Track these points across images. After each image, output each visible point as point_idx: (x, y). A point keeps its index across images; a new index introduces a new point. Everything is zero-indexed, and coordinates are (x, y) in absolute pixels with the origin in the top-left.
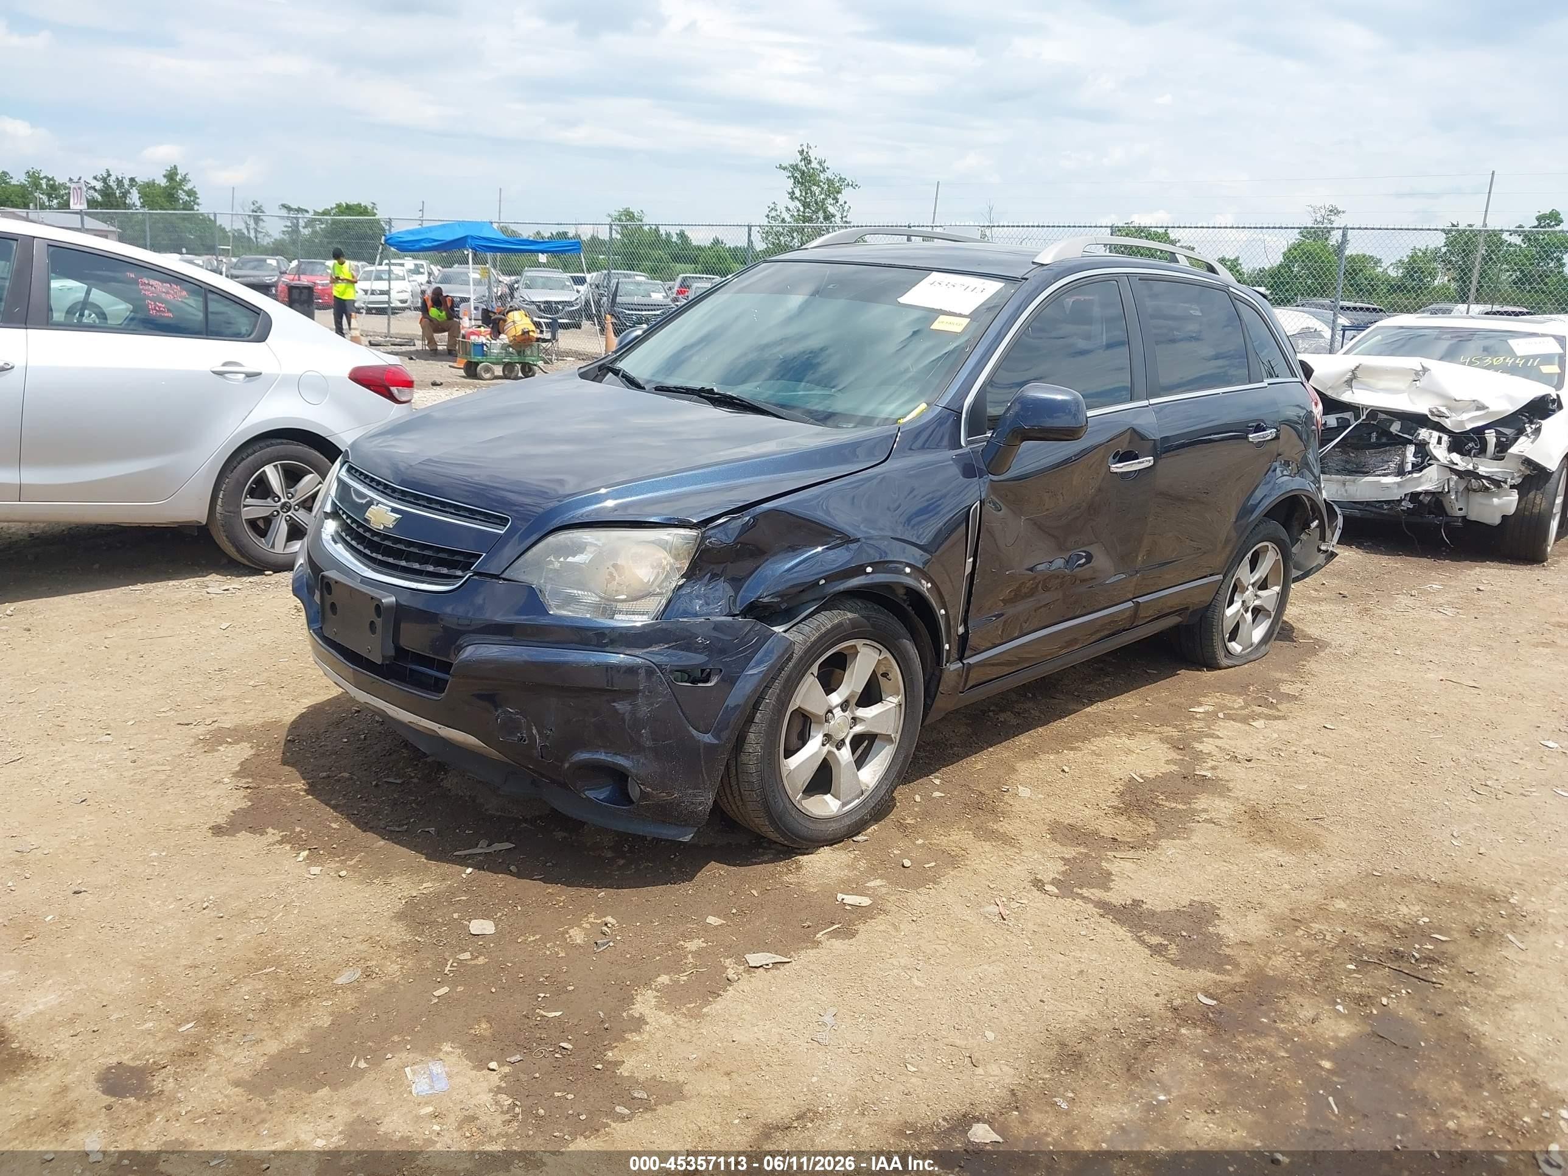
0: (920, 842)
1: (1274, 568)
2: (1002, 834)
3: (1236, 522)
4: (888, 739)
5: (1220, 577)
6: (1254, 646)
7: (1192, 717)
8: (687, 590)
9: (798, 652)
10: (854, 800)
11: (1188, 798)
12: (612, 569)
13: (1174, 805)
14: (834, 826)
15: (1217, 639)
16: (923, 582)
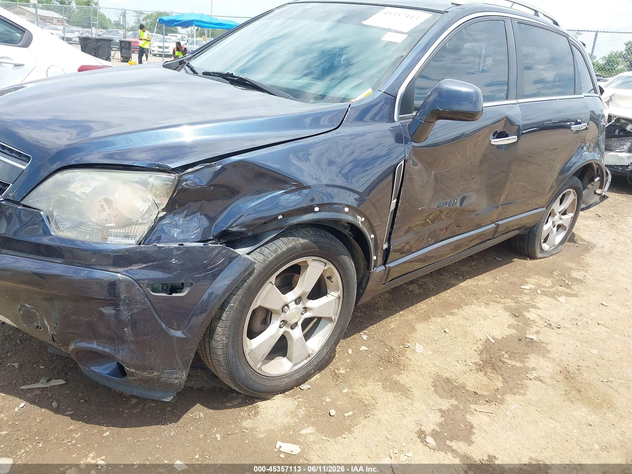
0: (345, 391)
1: (572, 204)
2: (401, 385)
3: (557, 177)
4: (330, 319)
5: (545, 209)
6: (555, 246)
7: (522, 292)
8: (166, 221)
9: (258, 267)
10: (302, 361)
11: (523, 357)
12: (103, 203)
13: (514, 363)
14: (287, 380)
15: (537, 243)
16: (359, 217)
